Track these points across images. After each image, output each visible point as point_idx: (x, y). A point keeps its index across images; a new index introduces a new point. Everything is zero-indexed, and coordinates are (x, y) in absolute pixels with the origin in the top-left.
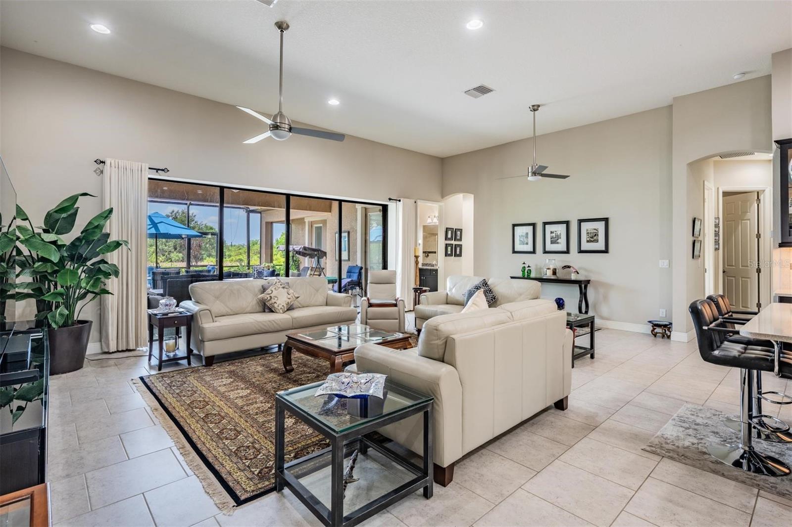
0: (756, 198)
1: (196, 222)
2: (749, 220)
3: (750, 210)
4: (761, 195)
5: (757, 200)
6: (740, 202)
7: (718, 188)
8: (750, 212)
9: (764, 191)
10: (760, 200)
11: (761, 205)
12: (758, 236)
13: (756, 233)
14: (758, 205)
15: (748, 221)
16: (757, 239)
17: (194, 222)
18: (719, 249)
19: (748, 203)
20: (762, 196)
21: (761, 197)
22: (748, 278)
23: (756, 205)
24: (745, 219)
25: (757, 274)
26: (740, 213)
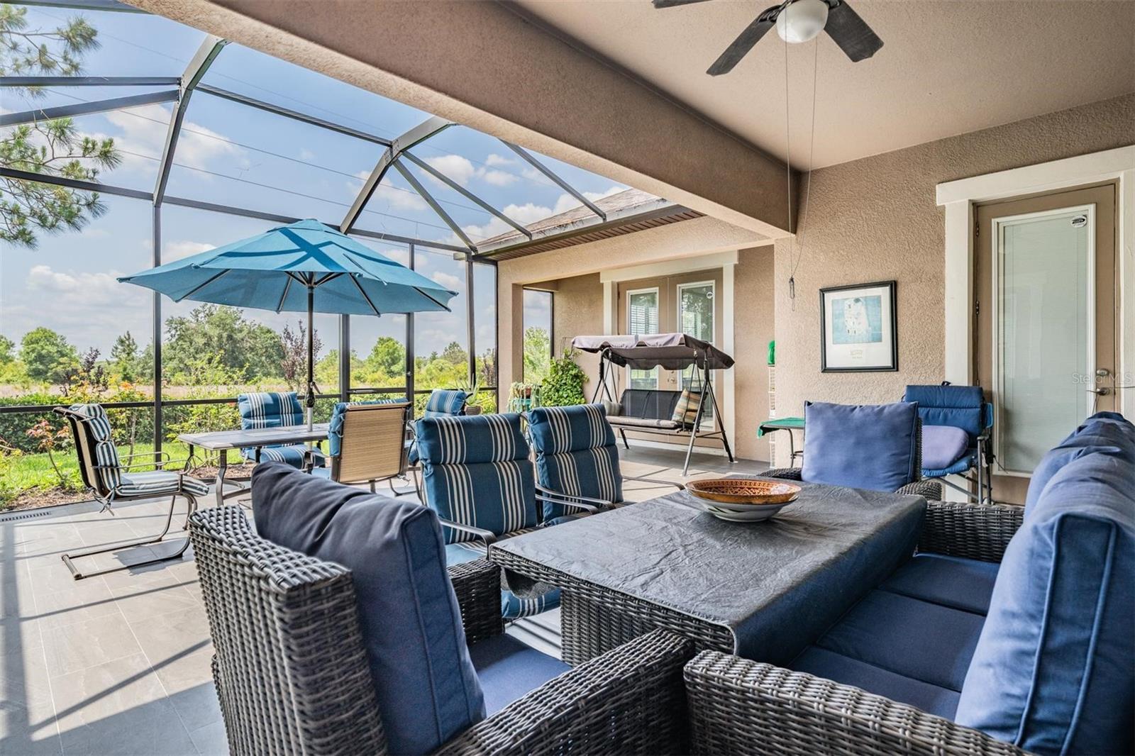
1: (243, 322)
17: (240, 321)
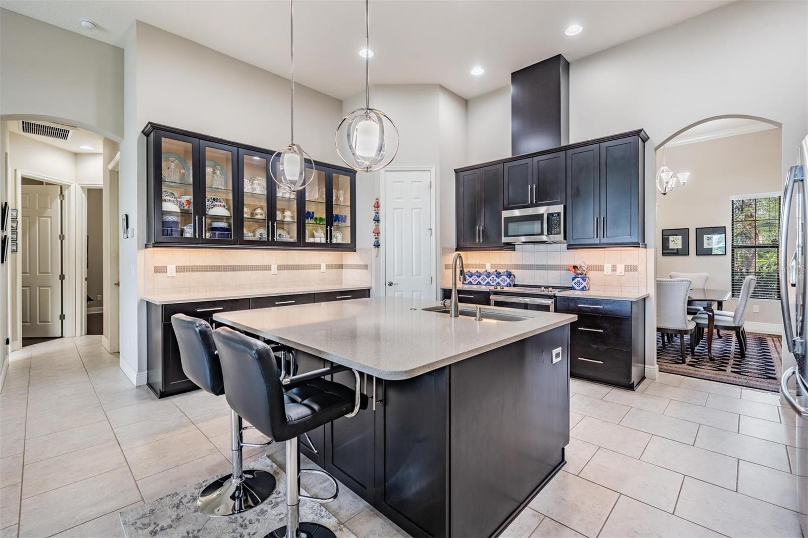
0: (59, 193)
2: (51, 217)
3: (51, 207)
4: (65, 191)
5: (60, 196)
6: (37, 195)
7: (16, 170)
8: (51, 209)
9: (69, 186)
10: (63, 196)
11: (65, 202)
12: (62, 237)
13: (60, 233)
14: (61, 201)
15: (49, 219)
16: (60, 241)
18: (17, 251)
19: (49, 198)
20: (67, 191)
21: (66, 193)
22: (49, 286)
23: (59, 201)
24: (45, 215)
25: (60, 281)
26: (37, 208)
